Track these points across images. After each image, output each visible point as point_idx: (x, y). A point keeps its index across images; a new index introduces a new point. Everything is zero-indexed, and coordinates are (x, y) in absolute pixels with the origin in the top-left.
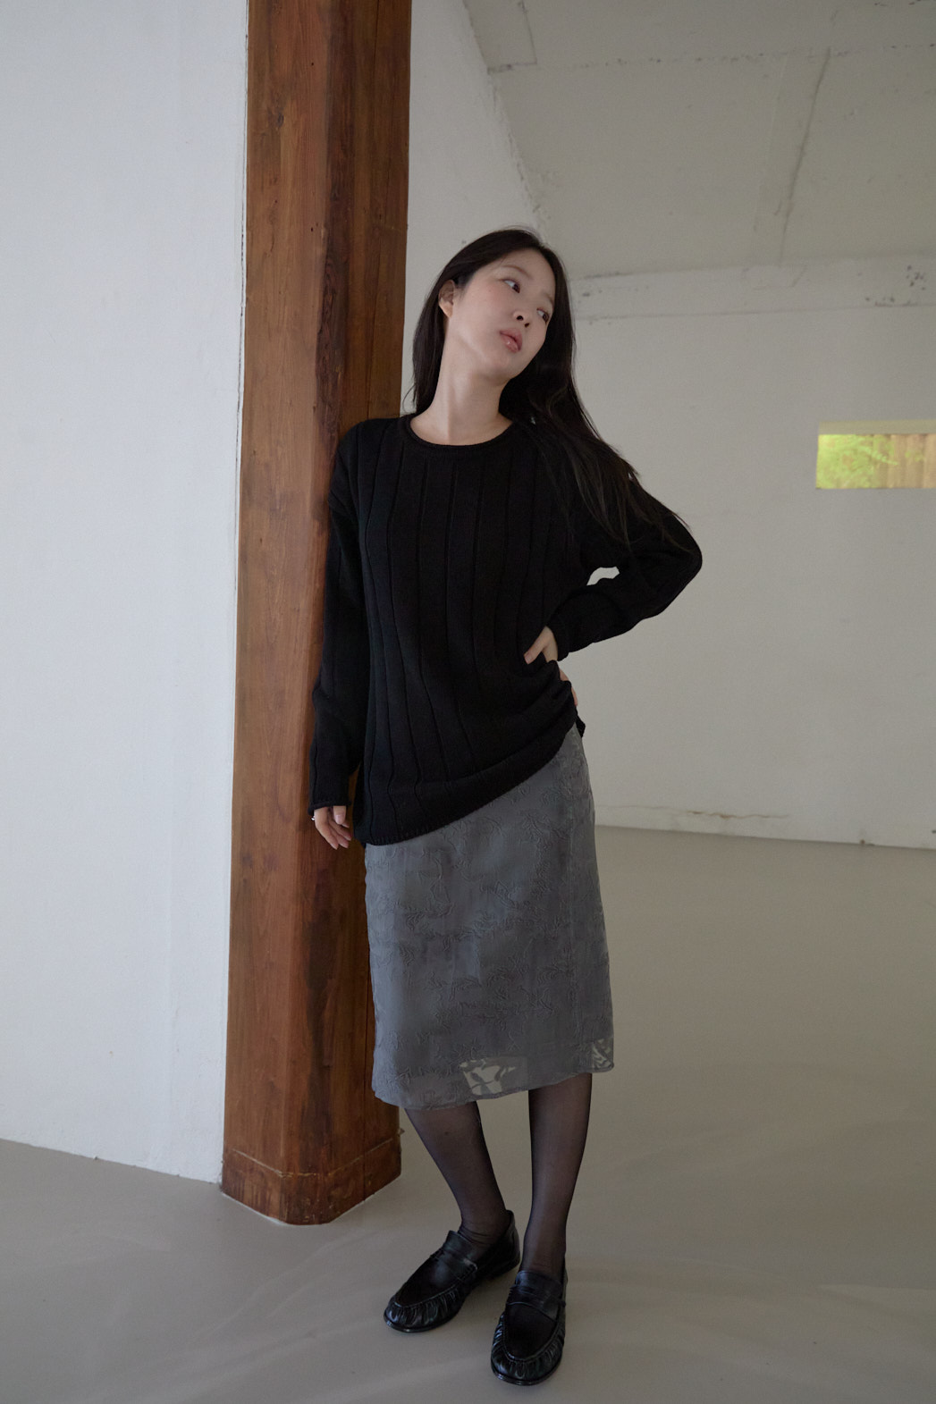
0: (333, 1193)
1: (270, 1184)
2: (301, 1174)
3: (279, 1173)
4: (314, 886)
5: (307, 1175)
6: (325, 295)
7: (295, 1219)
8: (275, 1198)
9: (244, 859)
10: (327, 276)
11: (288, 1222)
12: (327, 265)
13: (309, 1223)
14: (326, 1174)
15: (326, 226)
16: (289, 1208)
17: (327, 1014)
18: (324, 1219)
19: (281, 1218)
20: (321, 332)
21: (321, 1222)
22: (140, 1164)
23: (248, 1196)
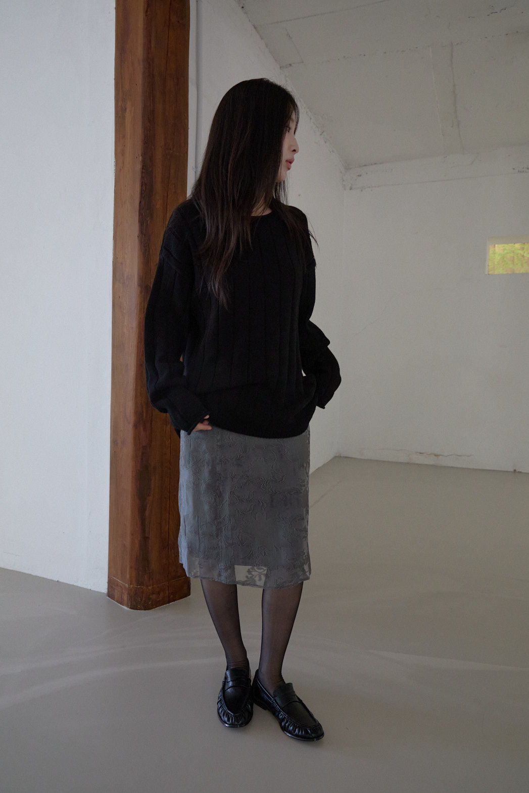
0: (151, 596)
1: (124, 591)
2: (136, 586)
3: (127, 585)
4: (141, 453)
5: (139, 587)
6: (142, 186)
7: (134, 607)
8: (125, 597)
9: (114, 443)
10: (142, 178)
11: (130, 608)
12: (142, 172)
13: (140, 609)
14: (147, 587)
15: (141, 155)
16: (131, 602)
17: (147, 513)
18: (146, 608)
19: (128, 607)
20: (140, 202)
21: (145, 610)
22: (75, 584)
23: (116, 597)
